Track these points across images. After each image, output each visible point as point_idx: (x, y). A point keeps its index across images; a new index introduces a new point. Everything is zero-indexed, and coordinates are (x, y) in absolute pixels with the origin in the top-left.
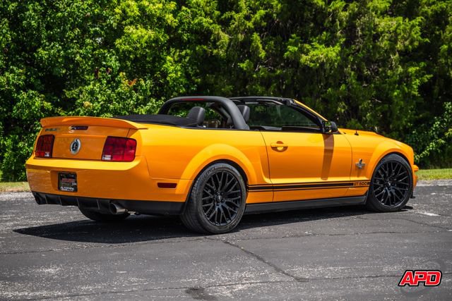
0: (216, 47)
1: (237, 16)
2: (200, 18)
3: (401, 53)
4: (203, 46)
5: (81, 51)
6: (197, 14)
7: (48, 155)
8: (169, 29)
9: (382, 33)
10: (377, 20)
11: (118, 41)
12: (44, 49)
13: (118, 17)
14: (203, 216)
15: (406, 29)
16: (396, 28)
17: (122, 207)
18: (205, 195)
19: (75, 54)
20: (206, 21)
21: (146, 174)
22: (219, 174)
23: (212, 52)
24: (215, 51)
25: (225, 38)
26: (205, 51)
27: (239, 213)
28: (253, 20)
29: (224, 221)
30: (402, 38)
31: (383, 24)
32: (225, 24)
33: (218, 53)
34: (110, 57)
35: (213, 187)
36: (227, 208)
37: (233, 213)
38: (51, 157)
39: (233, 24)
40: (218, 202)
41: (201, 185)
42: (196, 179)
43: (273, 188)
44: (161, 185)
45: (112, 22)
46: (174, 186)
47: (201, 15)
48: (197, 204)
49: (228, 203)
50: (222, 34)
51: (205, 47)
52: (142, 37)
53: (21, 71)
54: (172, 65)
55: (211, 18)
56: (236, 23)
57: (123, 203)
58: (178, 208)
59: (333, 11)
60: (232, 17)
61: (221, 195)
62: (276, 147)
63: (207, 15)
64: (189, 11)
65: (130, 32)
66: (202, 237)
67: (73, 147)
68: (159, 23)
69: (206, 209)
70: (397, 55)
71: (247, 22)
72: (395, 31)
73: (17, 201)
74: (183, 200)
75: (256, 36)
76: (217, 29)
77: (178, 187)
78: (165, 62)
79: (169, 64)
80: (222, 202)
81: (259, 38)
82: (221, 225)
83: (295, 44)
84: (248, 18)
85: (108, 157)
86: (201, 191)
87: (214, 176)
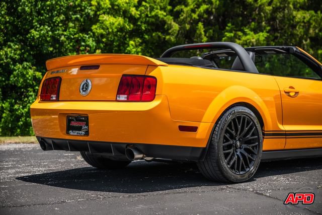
0: (169, 34)
1: (185, 9)
2: (157, 11)
3: (312, 39)
4: (158, 33)
5: (65, 33)
6: (154, 8)
7: (54, 98)
8: (132, 19)
9: (298, 22)
10: (295, 13)
11: (94, 27)
12: (36, 30)
13: (94, 8)
14: (224, 163)
15: (317, 20)
16: (310, 19)
17: (140, 152)
18: (226, 140)
19: (60, 35)
20: (161, 14)
21: (167, 115)
22: (239, 118)
23: (165, 38)
24: (167, 37)
25: (176, 27)
26: (159, 37)
27: (257, 160)
28: (197, 13)
29: (243, 169)
30: (313, 27)
31: (299, 16)
32: (176, 15)
33: (170, 39)
34: (89, 38)
35: (233, 132)
36: (246, 154)
37: (251, 160)
38: (58, 100)
39: (182, 16)
40: (237, 148)
41: (222, 129)
42: (217, 123)
43: (286, 135)
44: (183, 128)
45: (89, 11)
46: (194, 129)
47: (157, 9)
48: (219, 150)
49: (246, 150)
50: (173, 23)
51: (160, 34)
52: (113, 24)
53: (17, 46)
54: (134, 48)
55: (165, 11)
56: (185, 15)
57: (141, 148)
58: (198, 155)
59: (260, 6)
60: (182, 11)
61: (239, 140)
62: (288, 93)
63: (161, 9)
64: (148, 5)
65: (104, 19)
66: (224, 187)
67: (83, 88)
68: (125, 14)
69: (226, 155)
70: (308, 41)
71: (193, 14)
72: (309, 22)
73: (15, 150)
74: (204, 146)
75: (200, 25)
76: (170, 20)
77: (199, 130)
78: (129, 46)
79: (132, 47)
80: (240, 148)
81: (202, 27)
82: (241, 173)
83: (231, 31)
84: (193, 11)
85: (123, 97)
86: (222, 136)
87: (234, 120)
